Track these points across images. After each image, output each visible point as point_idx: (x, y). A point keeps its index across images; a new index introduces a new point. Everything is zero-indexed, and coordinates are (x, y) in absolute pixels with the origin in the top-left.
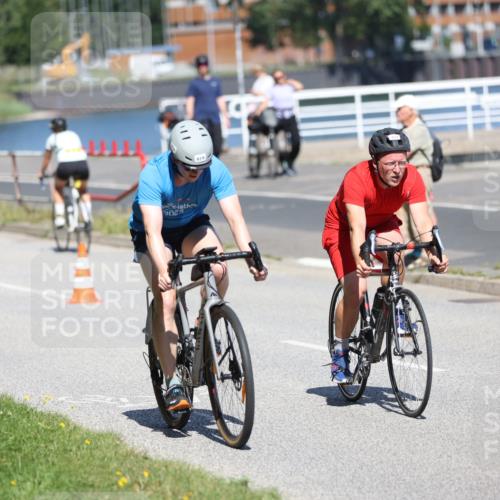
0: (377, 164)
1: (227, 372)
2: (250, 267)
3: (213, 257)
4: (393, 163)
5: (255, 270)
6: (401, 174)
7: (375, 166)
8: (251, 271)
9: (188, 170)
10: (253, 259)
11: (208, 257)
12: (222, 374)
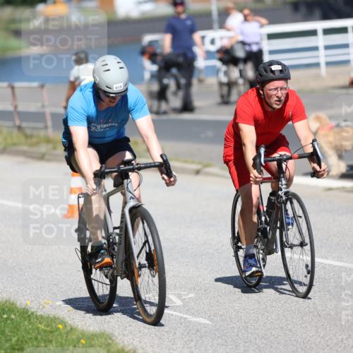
0: (263, 90)
1: (144, 261)
2: (162, 175)
3: (131, 167)
4: (276, 89)
5: (166, 177)
6: (283, 98)
7: (261, 92)
8: (163, 178)
9: (109, 97)
10: (164, 168)
11: (127, 167)
12: (139, 264)
